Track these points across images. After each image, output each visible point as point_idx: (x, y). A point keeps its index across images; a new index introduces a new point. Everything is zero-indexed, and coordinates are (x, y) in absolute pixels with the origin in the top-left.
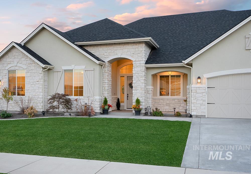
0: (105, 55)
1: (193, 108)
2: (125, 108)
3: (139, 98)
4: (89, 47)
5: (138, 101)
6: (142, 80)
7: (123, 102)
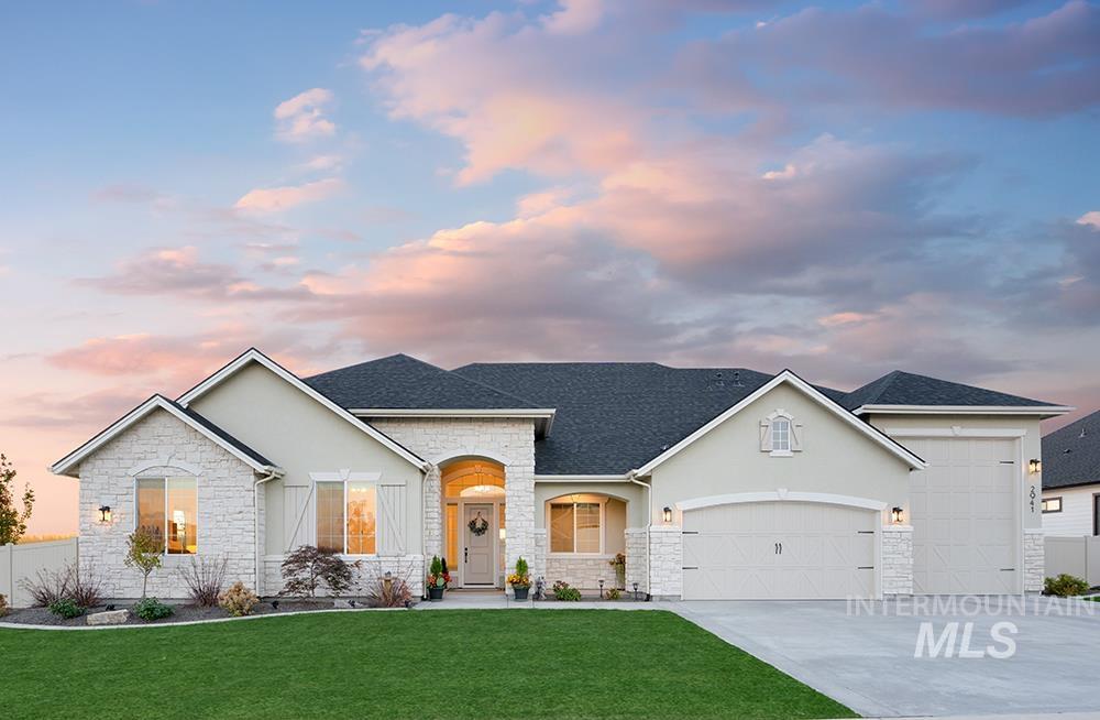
0: (430, 446)
1: (653, 579)
2: (461, 585)
3: (523, 558)
4: (384, 425)
5: (522, 566)
6: (530, 512)
7: (455, 568)
